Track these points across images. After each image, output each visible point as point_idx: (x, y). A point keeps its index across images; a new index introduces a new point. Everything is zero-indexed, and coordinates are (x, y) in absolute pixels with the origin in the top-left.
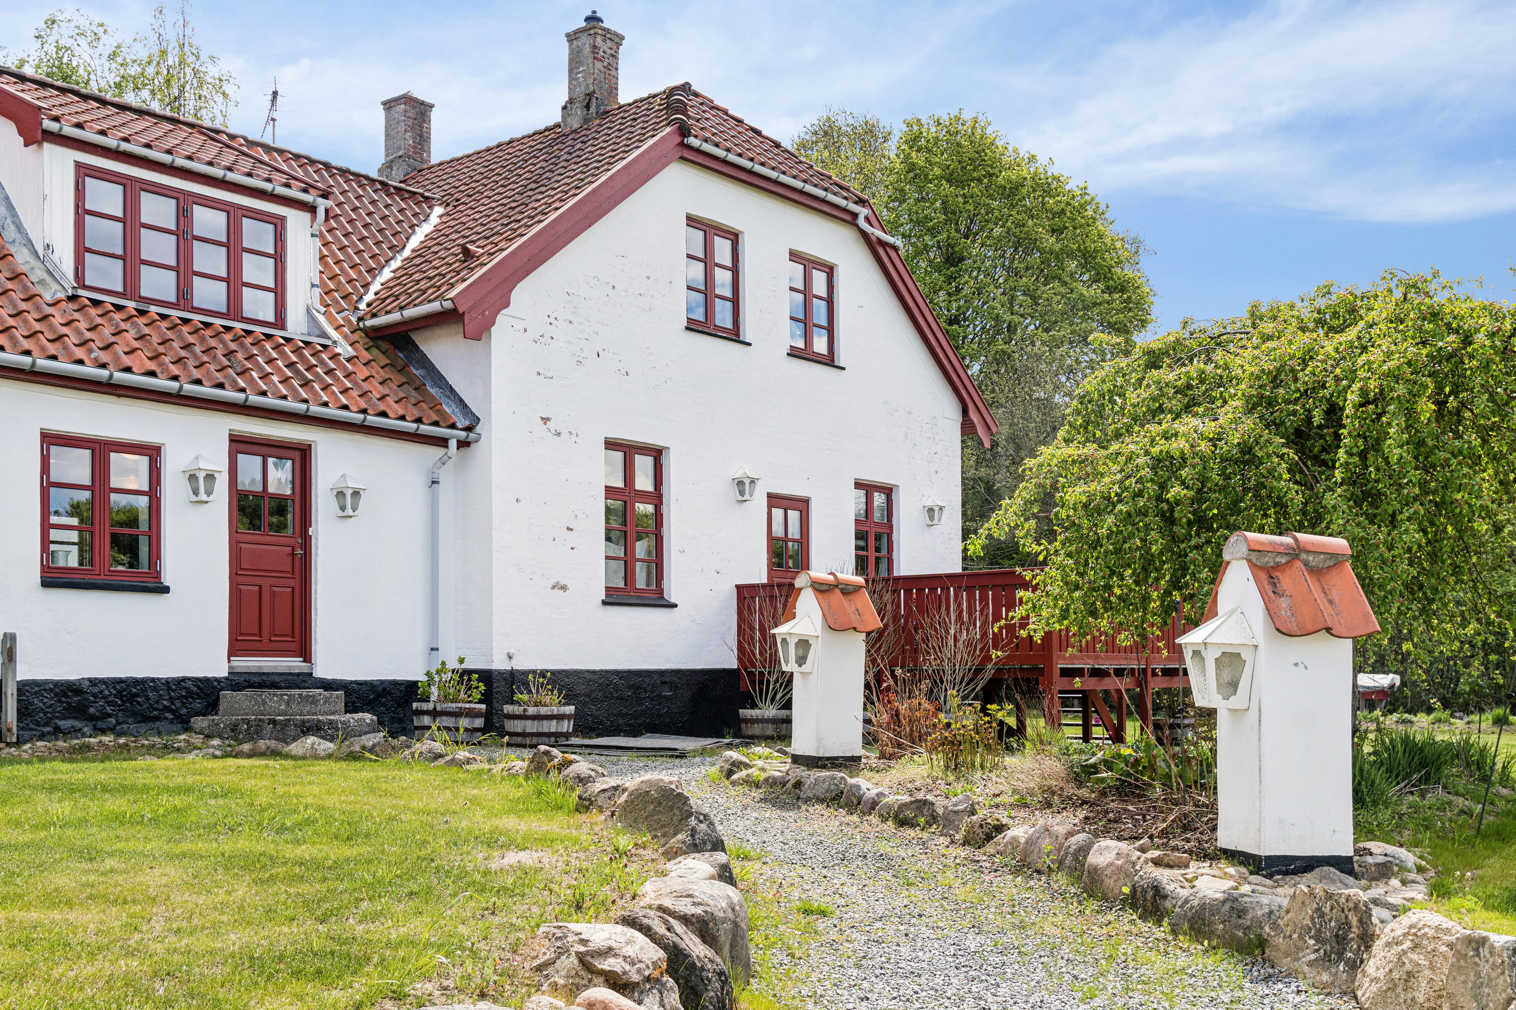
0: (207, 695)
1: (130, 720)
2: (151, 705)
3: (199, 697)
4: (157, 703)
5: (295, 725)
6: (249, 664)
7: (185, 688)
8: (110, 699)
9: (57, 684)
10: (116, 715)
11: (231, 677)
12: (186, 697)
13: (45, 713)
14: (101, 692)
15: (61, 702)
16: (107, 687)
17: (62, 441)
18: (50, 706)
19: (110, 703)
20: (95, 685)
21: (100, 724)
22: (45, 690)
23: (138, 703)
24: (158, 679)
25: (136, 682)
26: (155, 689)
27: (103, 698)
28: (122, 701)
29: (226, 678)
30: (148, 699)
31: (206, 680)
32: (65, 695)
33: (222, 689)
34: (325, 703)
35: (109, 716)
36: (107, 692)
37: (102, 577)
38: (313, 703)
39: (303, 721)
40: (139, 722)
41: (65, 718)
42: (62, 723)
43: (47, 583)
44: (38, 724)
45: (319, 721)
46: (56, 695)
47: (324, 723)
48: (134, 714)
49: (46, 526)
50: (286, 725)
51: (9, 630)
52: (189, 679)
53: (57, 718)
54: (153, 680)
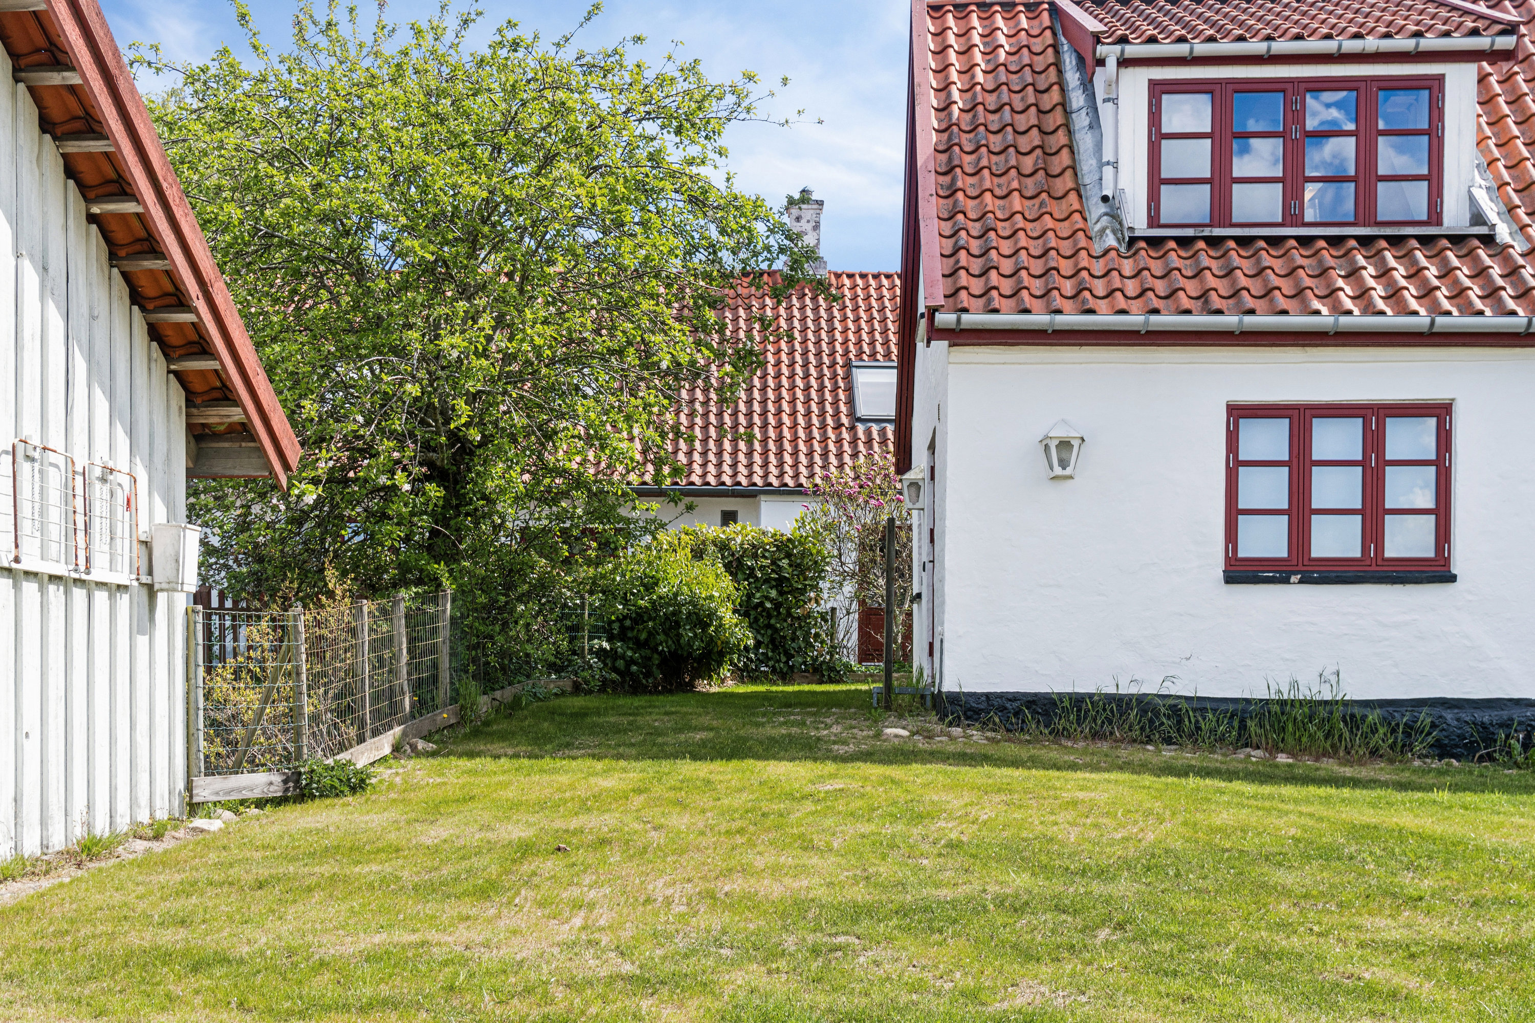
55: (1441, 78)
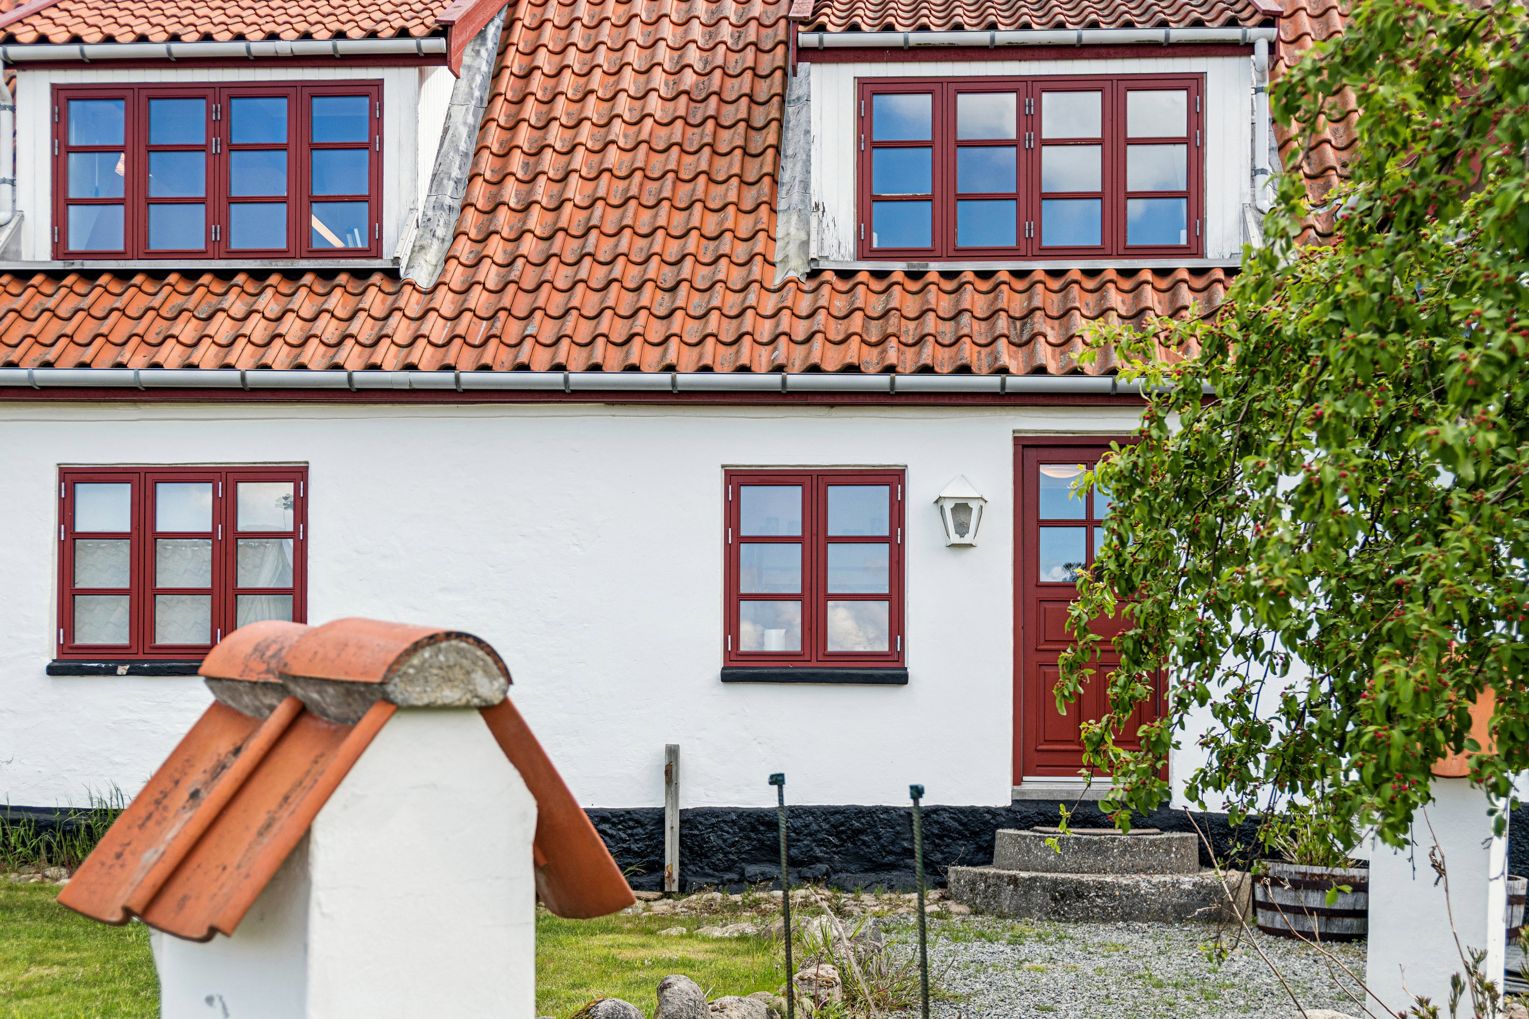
0: (975, 834)
1: (853, 867)
2: (883, 846)
3: (964, 837)
4: (893, 843)
5: (1044, 888)
6: (1044, 787)
7: (937, 822)
8: (820, 836)
9: (742, 814)
10: (830, 860)
11: (1018, 808)
12: (941, 837)
13: (726, 854)
14: (807, 826)
15: (749, 838)
16: (816, 819)
17: (756, 479)
18: (733, 844)
19: (821, 843)
20: (798, 816)
21: (804, 870)
22: (724, 821)
23: (864, 842)
24: (894, 808)
25: (860, 812)
26: (890, 824)
27: (810, 834)
28: (841, 839)
29: (1008, 810)
30: (878, 838)
31: (973, 811)
32: (754, 829)
33: (998, 826)
34: (1123, 854)
35: (818, 860)
36: (814, 827)
37: (814, 663)
38: (1098, 853)
39: (1055, 882)
40: (866, 871)
41: (755, 861)
42: (752, 870)
43: (728, 677)
44: (715, 868)
45: (1081, 883)
46: (742, 829)
47: (1088, 886)
48: (859, 858)
49: (734, 598)
50: (1031, 888)
51: (672, 742)
52: (945, 809)
53: (744, 860)
54: (886, 810)
55: (379, 84)
